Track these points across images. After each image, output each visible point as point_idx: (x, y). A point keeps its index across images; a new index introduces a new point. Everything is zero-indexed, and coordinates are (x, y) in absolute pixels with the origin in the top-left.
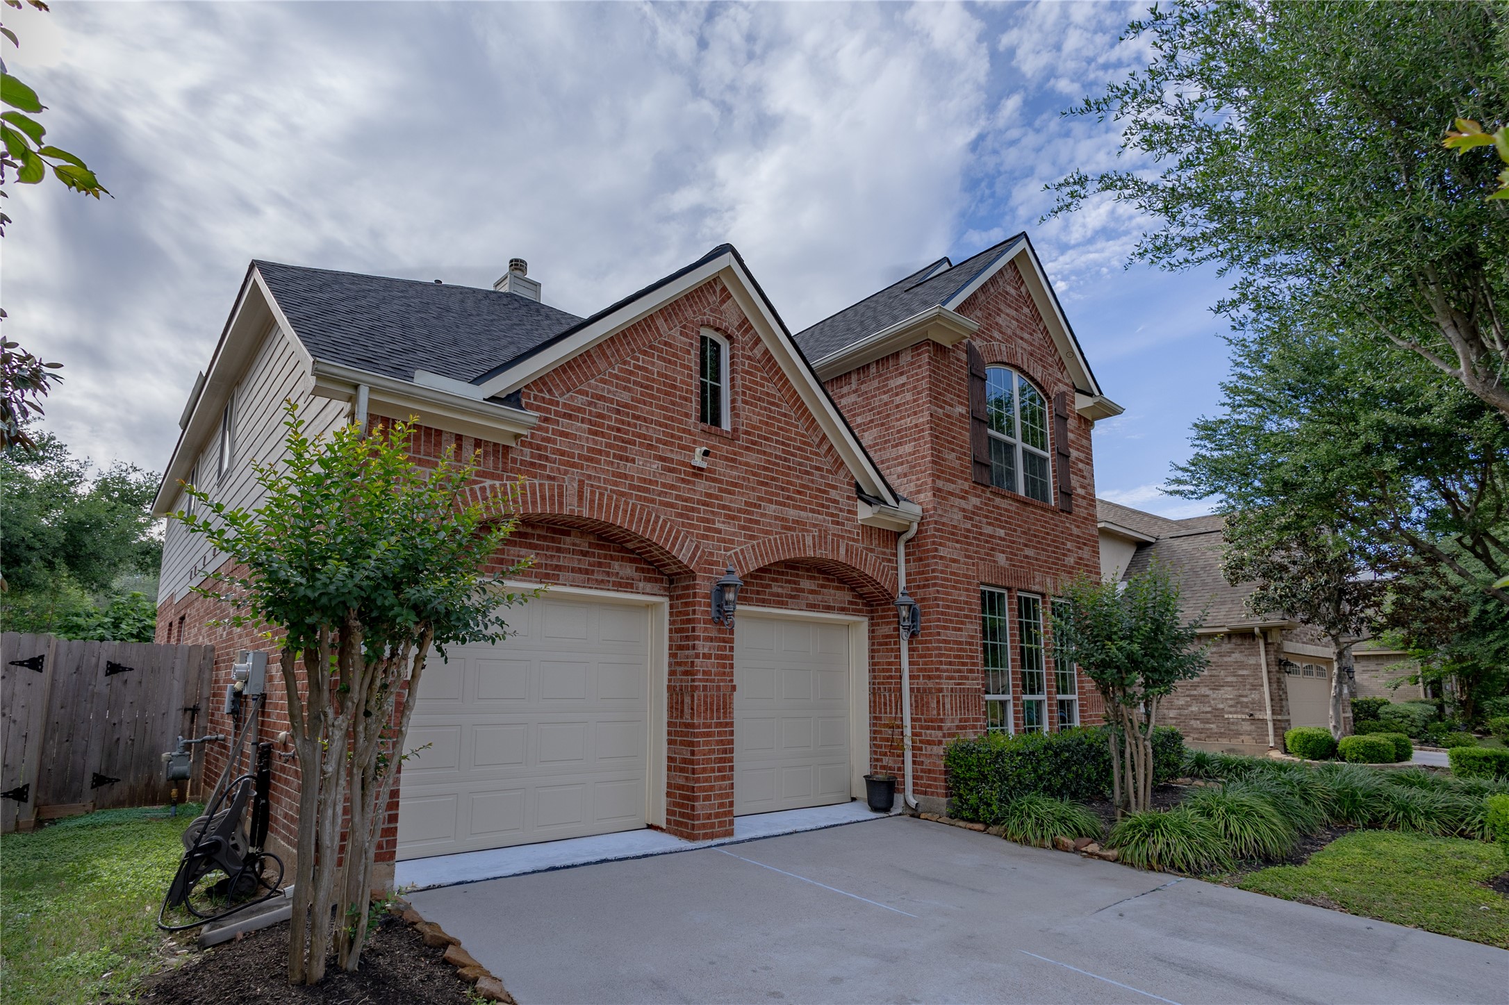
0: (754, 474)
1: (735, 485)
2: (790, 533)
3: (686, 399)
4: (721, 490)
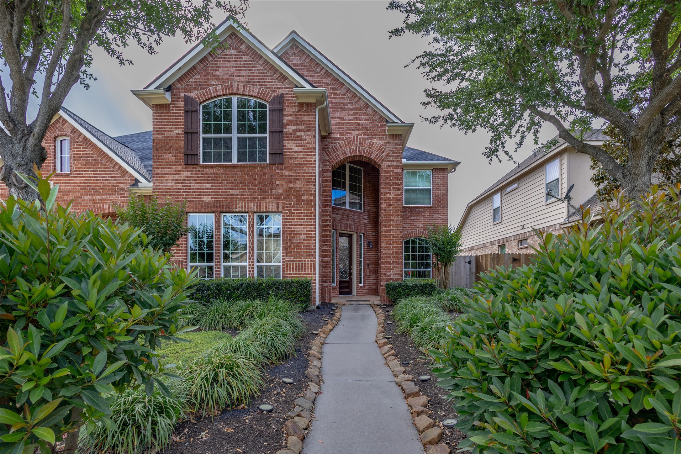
0: (78, 186)
1: (70, 192)
2: (96, 205)
3: (48, 166)
4: (63, 195)
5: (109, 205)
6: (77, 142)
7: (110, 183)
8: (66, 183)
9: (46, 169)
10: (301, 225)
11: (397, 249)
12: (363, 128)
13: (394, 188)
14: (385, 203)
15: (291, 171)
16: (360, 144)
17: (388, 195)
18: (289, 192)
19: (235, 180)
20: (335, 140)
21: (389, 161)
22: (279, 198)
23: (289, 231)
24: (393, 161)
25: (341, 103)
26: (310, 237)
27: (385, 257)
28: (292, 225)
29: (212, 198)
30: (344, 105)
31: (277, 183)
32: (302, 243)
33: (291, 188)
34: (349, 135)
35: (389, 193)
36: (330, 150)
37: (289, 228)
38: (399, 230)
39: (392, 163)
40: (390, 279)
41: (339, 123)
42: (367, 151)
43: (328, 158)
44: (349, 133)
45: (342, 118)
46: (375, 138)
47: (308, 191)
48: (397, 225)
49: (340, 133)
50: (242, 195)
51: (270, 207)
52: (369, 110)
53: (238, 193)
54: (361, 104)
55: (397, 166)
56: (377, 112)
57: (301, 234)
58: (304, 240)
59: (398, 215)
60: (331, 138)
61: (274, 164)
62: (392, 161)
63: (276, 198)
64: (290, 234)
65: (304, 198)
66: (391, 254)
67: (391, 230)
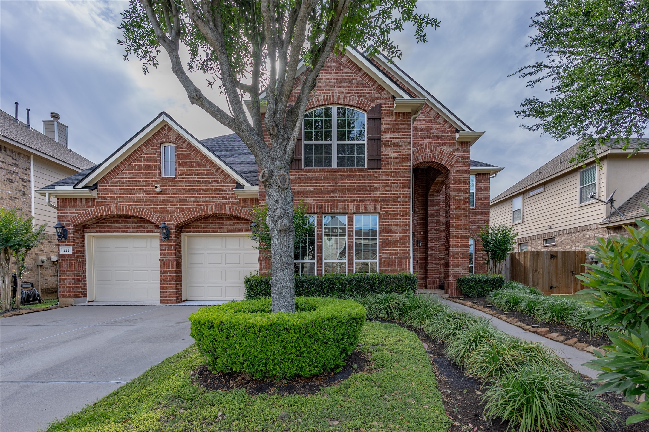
0: (183, 189)
1: (175, 194)
2: (200, 207)
3: (154, 170)
4: (169, 197)
5: (212, 206)
6: (182, 148)
7: (213, 186)
8: (171, 186)
9: (152, 173)
10: (397, 225)
11: (465, 247)
12: (434, 136)
14: (454, 205)
15: (388, 175)
16: (431, 150)
17: (457, 198)
18: (386, 194)
19: (336, 183)
21: (458, 167)
22: (376, 200)
23: (386, 231)
24: (462, 167)
26: (405, 236)
28: (388, 225)
29: (314, 200)
31: (375, 187)
32: (398, 242)
33: (388, 191)
34: (421, 143)
35: (457, 196)
37: (386, 228)
38: (467, 229)
39: (461, 168)
40: (458, 274)
42: (438, 158)
44: (421, 141)
45: (414, 127)
46: (445, 145)
47: (403, 194)
48: (465, 225)
50: (342, 197)
51: (368, 209)
52: (440, 120)
53: (338, 195)
54: (433, 114)
55: (465, 171)
56: (447, 121)
57: (397, 233)
58: (400, 239)
59: (466, 216)
61: (372, 169)
62: (460, 166)
63: (374, 200)
64: (387, 233)
65: (400, 199)
66: (459, 252)
67: (459, 229)
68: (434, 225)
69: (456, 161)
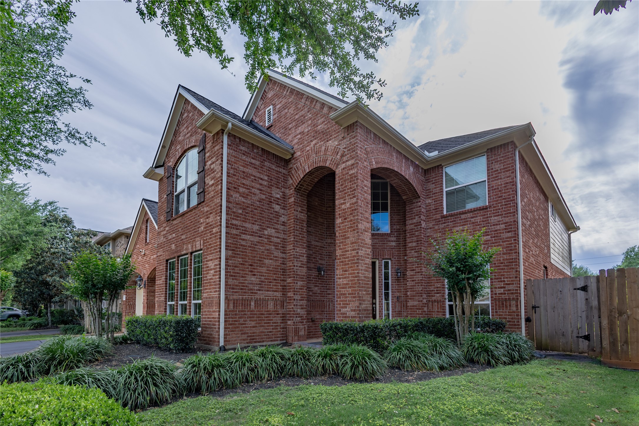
0: (150, 250)
1: (148, 255)
2: (154, 262)
4: (146, 257)
8: (147, 249)
11: (353, 277)
13: (349, 195)
15: (208, 206)
16: (316, 154)
17: (343, 206)
18: (206, 227)
19: (184, 226)
20: (297, 160)
21: (344, 162)
22: (202, 235)
24: (348, 161)
25: (302, 116)
27: (341, 288)
28: (207, 262)
29: (175, 245)
30: (304, 117)
31: (201, 222)
32: (212, 279)
33: (208, 224)
34: (308, 148)
35: (344, 203)
36: (293, 172)
39: (348, 163)
41: (300, 139)
42: (323, 160)
43: (291, 182)
45: (302, 132)
46: (330, 140)
48: (353, 243)
49: (301, 149)
51: (197, 246)
55: (352, 165)
57: (211, 270)
58: (213, 276)
60: (294, 159)
61: (200, 204)
64: (206, 271)
65: (214, 231)
66: (347, 284)
67: (346, 251)
68: (414, 244)
69: (342, 156)
